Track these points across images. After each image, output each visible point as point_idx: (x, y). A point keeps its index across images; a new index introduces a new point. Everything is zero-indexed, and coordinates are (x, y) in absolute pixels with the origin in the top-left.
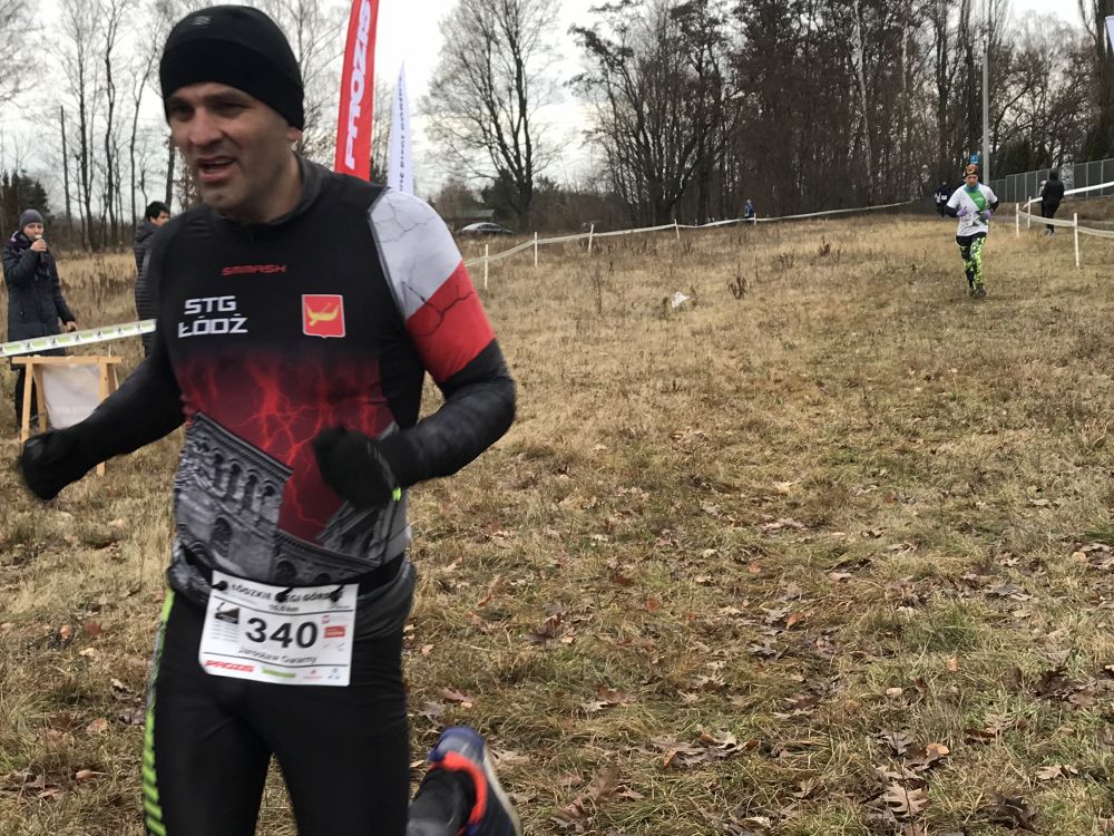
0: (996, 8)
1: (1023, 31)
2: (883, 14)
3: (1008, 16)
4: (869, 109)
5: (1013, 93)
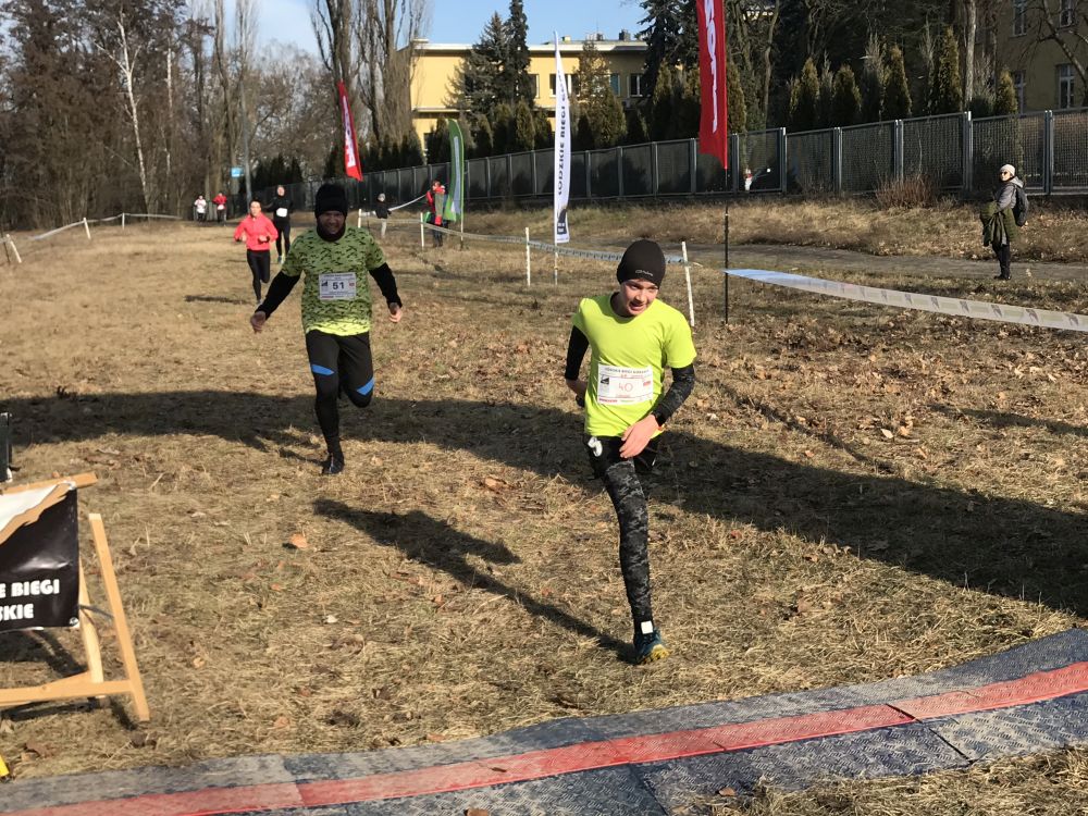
0: (246, 39)
1: (268, 58)
2: (147, 39)
3: (256, 47)
4: (140, 126)
5: (263, 113)
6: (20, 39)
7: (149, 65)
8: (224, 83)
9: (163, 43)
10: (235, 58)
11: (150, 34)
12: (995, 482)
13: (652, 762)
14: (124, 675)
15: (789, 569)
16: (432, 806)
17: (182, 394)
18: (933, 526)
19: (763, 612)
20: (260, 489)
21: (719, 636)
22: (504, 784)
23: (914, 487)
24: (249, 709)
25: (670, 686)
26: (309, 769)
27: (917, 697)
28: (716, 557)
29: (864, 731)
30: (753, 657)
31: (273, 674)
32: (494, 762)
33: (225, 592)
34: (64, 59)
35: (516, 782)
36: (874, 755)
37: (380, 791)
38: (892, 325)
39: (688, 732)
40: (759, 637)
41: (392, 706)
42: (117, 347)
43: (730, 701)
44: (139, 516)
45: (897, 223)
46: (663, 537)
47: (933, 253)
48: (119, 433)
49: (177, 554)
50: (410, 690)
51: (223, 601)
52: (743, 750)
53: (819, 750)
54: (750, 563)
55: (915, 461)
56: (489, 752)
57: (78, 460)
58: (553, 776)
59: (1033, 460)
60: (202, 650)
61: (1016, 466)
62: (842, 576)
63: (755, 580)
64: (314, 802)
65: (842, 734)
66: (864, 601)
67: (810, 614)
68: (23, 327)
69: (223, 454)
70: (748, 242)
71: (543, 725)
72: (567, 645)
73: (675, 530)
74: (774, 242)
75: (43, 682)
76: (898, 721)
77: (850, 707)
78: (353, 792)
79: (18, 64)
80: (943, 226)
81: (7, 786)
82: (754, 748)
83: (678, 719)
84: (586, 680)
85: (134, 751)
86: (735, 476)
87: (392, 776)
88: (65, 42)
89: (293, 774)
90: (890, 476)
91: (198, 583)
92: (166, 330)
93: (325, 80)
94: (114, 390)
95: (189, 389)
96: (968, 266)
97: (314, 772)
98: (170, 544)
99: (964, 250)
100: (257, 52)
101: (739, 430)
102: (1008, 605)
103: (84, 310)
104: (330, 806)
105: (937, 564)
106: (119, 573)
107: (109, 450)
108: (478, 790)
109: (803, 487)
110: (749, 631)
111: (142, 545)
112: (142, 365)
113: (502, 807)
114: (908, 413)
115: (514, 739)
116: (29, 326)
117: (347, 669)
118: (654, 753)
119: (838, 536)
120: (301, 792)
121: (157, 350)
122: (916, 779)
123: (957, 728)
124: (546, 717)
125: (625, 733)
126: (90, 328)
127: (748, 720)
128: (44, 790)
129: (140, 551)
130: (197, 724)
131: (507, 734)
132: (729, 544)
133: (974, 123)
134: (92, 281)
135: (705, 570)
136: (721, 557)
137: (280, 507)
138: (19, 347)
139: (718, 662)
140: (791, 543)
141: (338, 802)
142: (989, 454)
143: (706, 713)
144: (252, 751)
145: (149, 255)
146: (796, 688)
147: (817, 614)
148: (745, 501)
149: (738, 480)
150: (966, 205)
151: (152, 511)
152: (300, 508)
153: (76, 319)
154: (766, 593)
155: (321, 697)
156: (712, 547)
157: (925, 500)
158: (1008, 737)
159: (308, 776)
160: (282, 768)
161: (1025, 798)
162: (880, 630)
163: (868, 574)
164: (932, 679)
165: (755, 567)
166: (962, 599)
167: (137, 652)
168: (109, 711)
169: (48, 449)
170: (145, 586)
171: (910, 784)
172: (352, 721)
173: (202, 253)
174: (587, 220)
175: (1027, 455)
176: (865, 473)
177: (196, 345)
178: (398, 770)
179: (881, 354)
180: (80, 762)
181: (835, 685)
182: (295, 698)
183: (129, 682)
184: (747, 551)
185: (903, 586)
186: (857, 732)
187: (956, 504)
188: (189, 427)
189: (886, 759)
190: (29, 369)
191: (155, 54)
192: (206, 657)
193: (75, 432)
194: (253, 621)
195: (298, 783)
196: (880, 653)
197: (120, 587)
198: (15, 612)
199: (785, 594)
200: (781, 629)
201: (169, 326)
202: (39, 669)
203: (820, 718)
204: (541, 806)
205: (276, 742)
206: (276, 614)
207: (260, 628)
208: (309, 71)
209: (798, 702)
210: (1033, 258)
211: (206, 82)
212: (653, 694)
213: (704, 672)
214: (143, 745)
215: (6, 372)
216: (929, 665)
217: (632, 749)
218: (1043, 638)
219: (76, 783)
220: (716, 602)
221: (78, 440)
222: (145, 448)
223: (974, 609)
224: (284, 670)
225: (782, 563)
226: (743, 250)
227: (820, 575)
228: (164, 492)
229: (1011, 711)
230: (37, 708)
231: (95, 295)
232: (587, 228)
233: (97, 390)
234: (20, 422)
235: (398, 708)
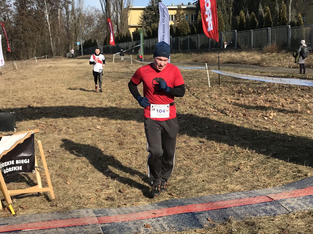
0: (81, 5)
1: (87, 11)
2: (53, 6)
3: (84, 7)
4: (51, 30)
5: (86, 26)
6: (16, 6)
7: (53, 13)
8: (75, 18)
9: (57, 6)
10: (78, 11)
11: (53, 4)
12: (297, 132)
13: (198, 212)
14: (48, 186)
15: (237, 157)
16: (135, 224)
17: (64, 107)
18: (279, 145)
19: (230, 169)
20: (86, 134)
21: (217, 176)
22: (156, 218)
23: (274, 133)
24: (83, 196)
25: (203, 190)
26: (100, 213)
27: (274, 193)
28: (216, 153)
29: (259, 203)
30: (227, 182)
31: (90, 186)
32: (153, 211)
33: (76, 163)
34: (29, 11)
35: (159, 217)
36: (262, 210)
37: (120, 219)
38: (268, 87)
39: (208, 203)
40: (229, 176)
41: (124, 195)
42: (45, 94)
43: (220, 194)
44: (51, 141)
45: (269, 58)
46: (201, 148)
47: (279, 66)
48: (46, 118)
49: (62, 152)
50: (129, 191)
51: (76, 165)
52: (224, 208)
53: (246, 208)
54: (226, 155)
55: (274, 126)
56: (151, 208)
57: (34, 125)
58: (170, 215)
59: (308, 126)
60: (70, 179)
61: (303, 128)
62: (253, 159)
63: (227, 160)
64: (102, 222)
65: (253, 204)
66: (259, 166)
67: (243, 170)
68: (18, 88)
69: (75, 124)
70: (226, 63)
71: (167, 201)
72: (174, 178)
73: (205, 146)
74: (233, 63)
75: (25, 188)
76: (269, 200)
77: (255, 196)
78: (113, 220)
79: (16, 13)
80: (282, 58)
81: (14, 218)
82: (227, 208)
83: (205, 200)
84: (179, 188)
85: (51, 208)
86: (222, 130)
87: (124, 215)
88: (29, 7)
89: (96, 214)
90: (267, 130)
91: (69, 160)
92: (59, 89)
93: (103, 17)
94: (44, 106)
95: (65, 105)
96: (289, 70)
97: (102, 214)
98: (60, 149)
99: (288, 65)
100: (84, 9)
101: (223, 117)
102: (301, 167)
103: (35, 83)
104: (106, 223)
105: (280, 155)
106: (46, 157)
107: (43, 123)
108: (148, 219)
109: (242, 133)
110: (226, 175)
111: (52, 149)
112: (52, 99)
113: (155, 224)
114: (272, 112)
115: (159, 205)
116: (20, 87)
117: (111, 185)
118: (198, 209)
119: (252, 147)
120: (98, 219)
121: (56, 94)
122: (274, 217)
123: (286, 202)
124: (167, 199)
125: (190, 203)
126: (37, 88)
127: (226, 200)
128: (25, 218)
129: (52, 151)
130: (68, 200)
131: (156, 203)
132: (220, 150)
133: (291, 28)
134: (38, 75)
135: (213, 157)
136: (218, 154)
137: (91, 139)
138: (17, 93)
139: (217, 183)
140: (238, 149)
141: (108, 222)
142: (296, 124)
143: (214, 198)
144: (84, 208)
145: (54, 67)
146: (239, 191)
147: (245, 170)
148: (225, 138)
149: (223, 131)
150: (289, 53)
151: (55, 139)
152: (97, 139)
153: (33, 85)
154: (231, 164)
155: (104, 193)
156: (215, 151)
157: (277, 137)
158: (300, 205)
159: (100, 215)
160: (93, 213)
161: (306, 222)
162: (263, 174)
163: (260, 158)
164: (279, 188)
165: (227, 156)
166: (287, 165)
167: (51, 180)
168: (44, 196)
169: (25, 122)
170: (54, 161)
171: (272, 218)
172: (113, 199)
173: (69, 67)
174: (179, 57)
175: (306, 124)
176: (259, 129)
177: (67, 93)
178: (125, 213)
179: (264, 95)
180: (36, 211)
181: (251, 190)
182: (96, 193)
183: (49, 188)
184: (225, 152)
185: (270, 162)
186: (257, 203)
187: (286, 138)
188: (65, 116)
189: (265, 211)
190: (20, 99)
191: (55, 10)
192: (71, 181)
193: (33, 117)
194: (84, 171)
195: (97, 217)
196: (263, 181)
197: (46, 161)
198: (17, 168)
199: (236, 164)
200: (235, 174)
201: (60, 87)
202: (24, 184)
203: (246, 199)
204: (166, 224)
205: (91, 205)
206: (90, 169)
207: (86, 173)
208: (99, 14)
209: (240, 195)
210: (308, 67)
211: (70, 18)
212: (198, 192)
213: (213, 186)
214: (53, 206)
215: (14, 100)
216: (278, 184)
217: (192, 208)
218: (311, 177)
219: (34, 217)
220: (216, 166)
221: (34, 120)
222: (53, 122)
223: (291, 168)
224: (93, 185)
225: (235, 155)
226: (224, 65)
227: (246, 159)
228: (59, 134)
229: (302, 197)
230: (23, 195)
231: (39, 79)
232: (179, 59)
233: (39, 105)
234: (18, 114)
235: (126, 196)
